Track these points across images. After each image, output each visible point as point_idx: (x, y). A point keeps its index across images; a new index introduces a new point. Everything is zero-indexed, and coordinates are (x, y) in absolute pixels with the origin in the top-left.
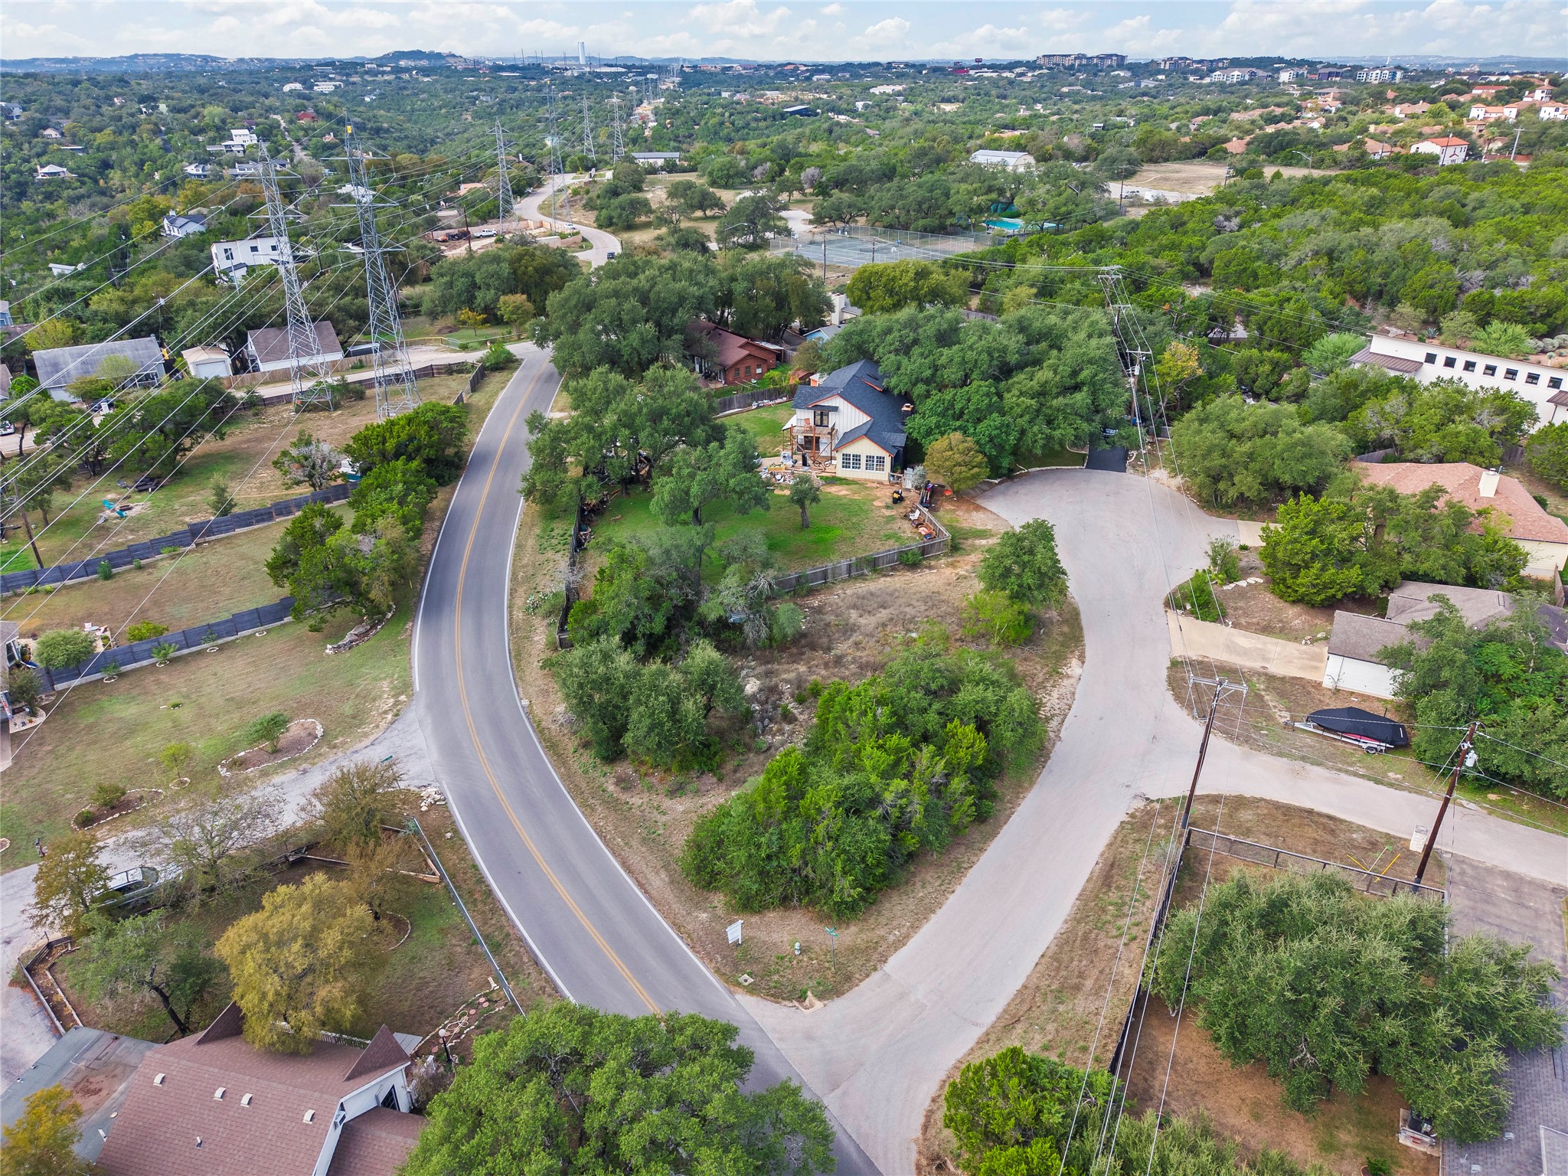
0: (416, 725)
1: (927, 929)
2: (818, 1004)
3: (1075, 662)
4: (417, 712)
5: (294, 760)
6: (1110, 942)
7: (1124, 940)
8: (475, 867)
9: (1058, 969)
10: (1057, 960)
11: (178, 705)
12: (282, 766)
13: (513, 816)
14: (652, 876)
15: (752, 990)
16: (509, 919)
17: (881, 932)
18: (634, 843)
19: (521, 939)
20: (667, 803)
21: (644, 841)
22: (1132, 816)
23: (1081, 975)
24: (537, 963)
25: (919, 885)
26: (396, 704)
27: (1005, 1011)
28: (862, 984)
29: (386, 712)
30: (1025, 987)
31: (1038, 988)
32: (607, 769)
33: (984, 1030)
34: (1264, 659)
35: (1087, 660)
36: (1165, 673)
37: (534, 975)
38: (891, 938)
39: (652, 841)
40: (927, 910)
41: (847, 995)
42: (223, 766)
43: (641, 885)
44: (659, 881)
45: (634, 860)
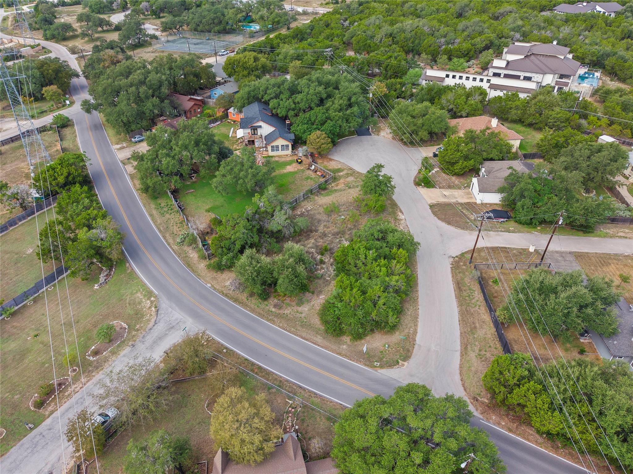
0: (170, 310)
1: (420, 324)
2: (406, 363)
3: (400, 214)
4: (165, 303)
5: (124, 342)
6: (474, 309)
7: (477, 307)
8: (246, 359)
9: (466, 324)
10: (464, 321)
11: (37, 335)
12: (119, 346)
13: (244, 333)
14: (315, 338)
15: (381, 367)
16: (276, 375)
17: (407, 331)
18: (299, 328)
19: (287, 381)
20: (300, 309)
21: (302, 326)
22: (452, 264)
23: (474, 323)
24: (301, 387)
25: (406, 310)
26: (152, 302)
27: (461, 343)
28: (414, 351)
29: (150, 308)
30: (461, 333)
31: (465, 332)
32: (266, 303)
33: (459, 352)
34: (456, 198)
35: (403, 211)
36: (430, 211)
37: (303, 392)
38: (411, 332)
39: (306, 325)
40: (415, 318)
41: (412, 357)
42: (89, 356)
43: (314, 343)
44: (319, 339)
45: (304, 335)
